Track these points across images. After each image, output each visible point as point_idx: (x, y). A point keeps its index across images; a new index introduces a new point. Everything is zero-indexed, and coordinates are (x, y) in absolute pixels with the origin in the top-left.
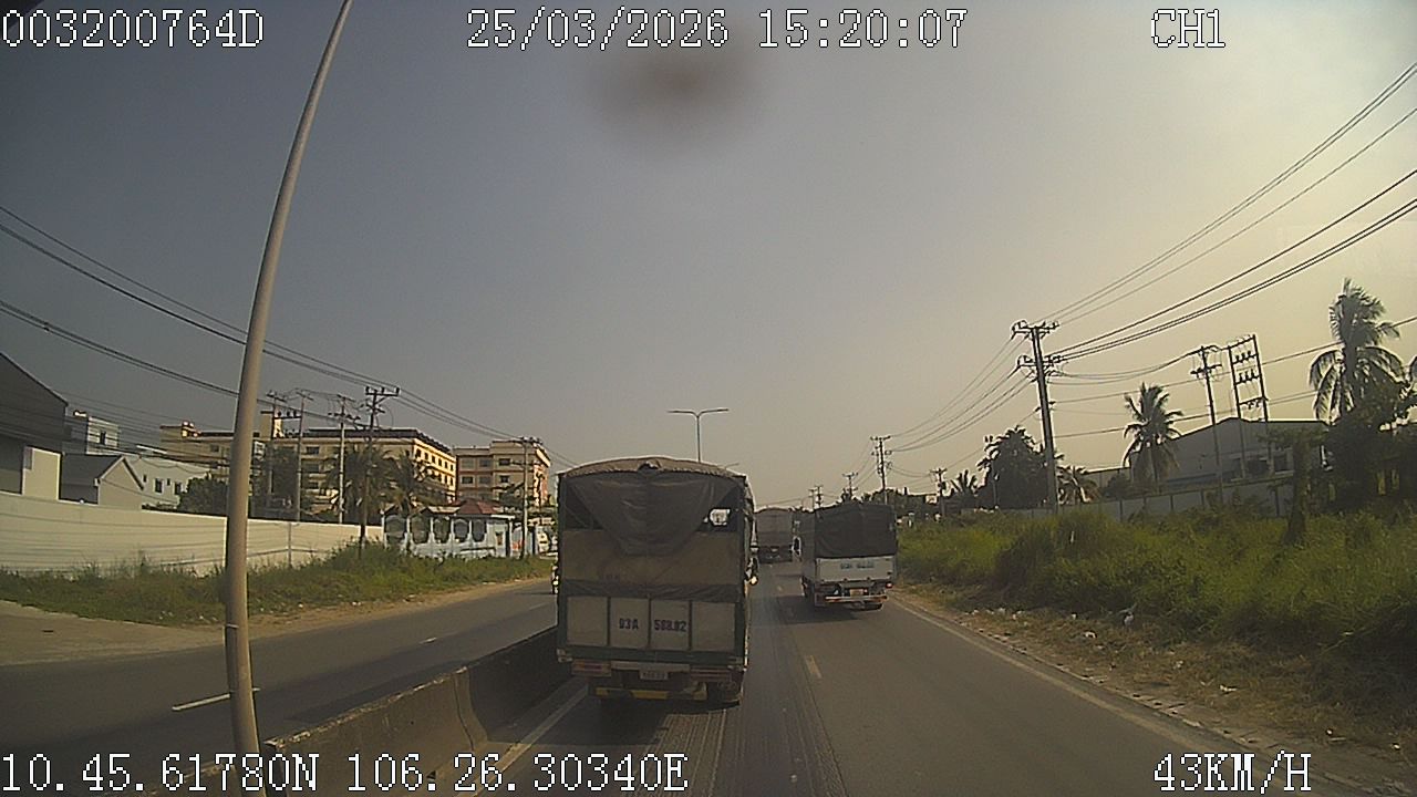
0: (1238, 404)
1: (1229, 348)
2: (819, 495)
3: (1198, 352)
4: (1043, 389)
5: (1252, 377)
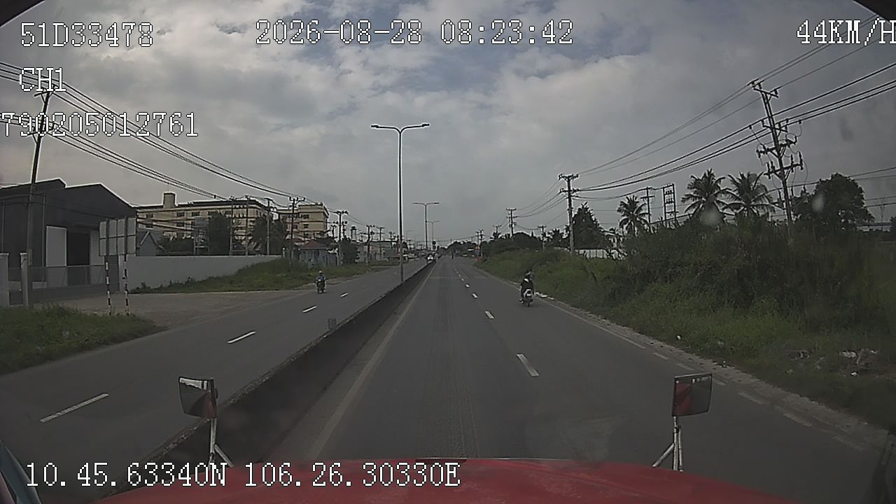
0: (665, 213)
1: (664, 188)
2: (481, 235)
3: (644, 189)
4: (570, 201)
5: (672, 202)
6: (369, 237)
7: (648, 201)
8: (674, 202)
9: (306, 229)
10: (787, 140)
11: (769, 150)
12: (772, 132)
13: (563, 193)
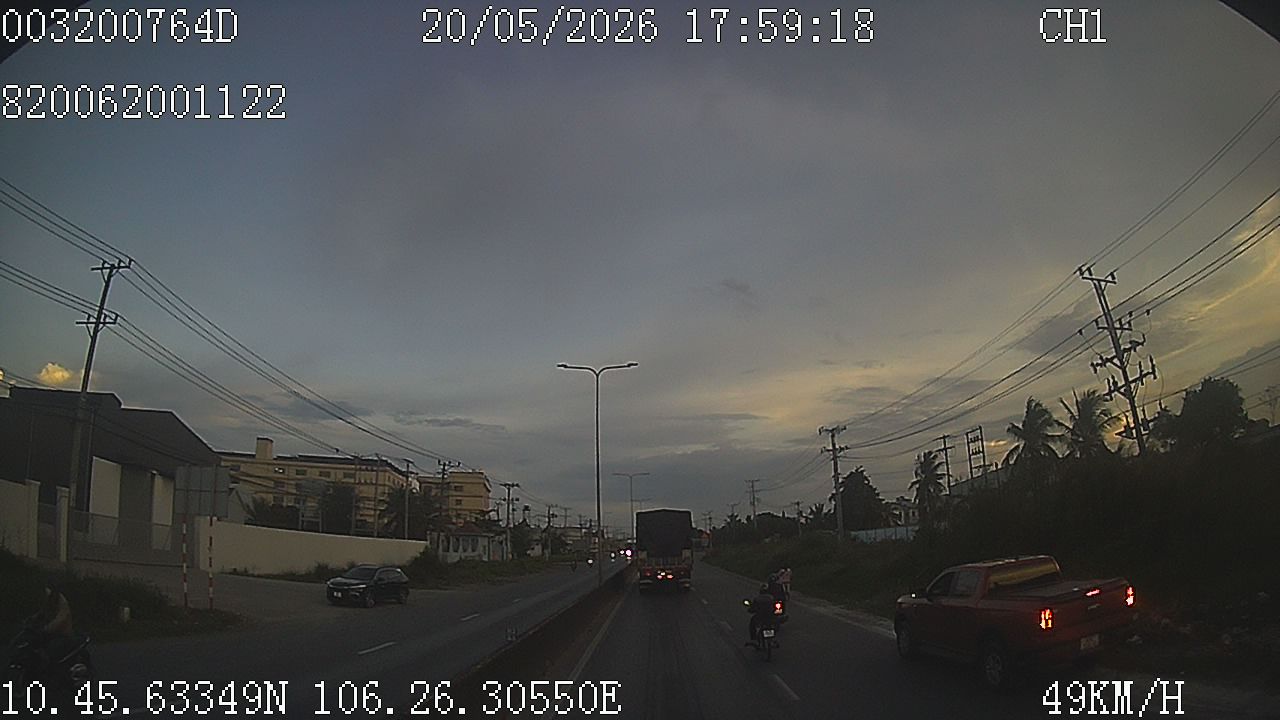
0: (971, 468)
1: (967, 434)
3: (940, 438)
4: (836, 464)
5: (979, 452)
6: (549, 522)
7: (946, 455)
8: (983, 452)
9: (459, 507)
10: (1131, 342)
11: (1108, 360)
12: (1111, 334)
13: (827, 453)
